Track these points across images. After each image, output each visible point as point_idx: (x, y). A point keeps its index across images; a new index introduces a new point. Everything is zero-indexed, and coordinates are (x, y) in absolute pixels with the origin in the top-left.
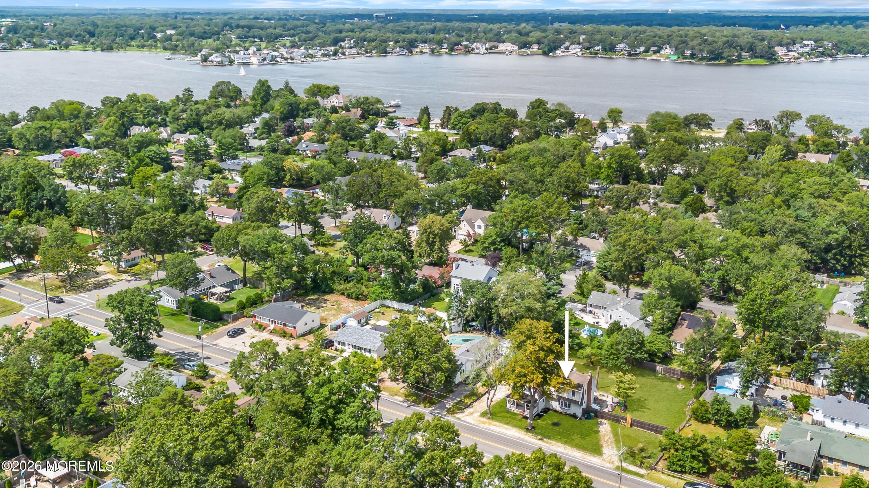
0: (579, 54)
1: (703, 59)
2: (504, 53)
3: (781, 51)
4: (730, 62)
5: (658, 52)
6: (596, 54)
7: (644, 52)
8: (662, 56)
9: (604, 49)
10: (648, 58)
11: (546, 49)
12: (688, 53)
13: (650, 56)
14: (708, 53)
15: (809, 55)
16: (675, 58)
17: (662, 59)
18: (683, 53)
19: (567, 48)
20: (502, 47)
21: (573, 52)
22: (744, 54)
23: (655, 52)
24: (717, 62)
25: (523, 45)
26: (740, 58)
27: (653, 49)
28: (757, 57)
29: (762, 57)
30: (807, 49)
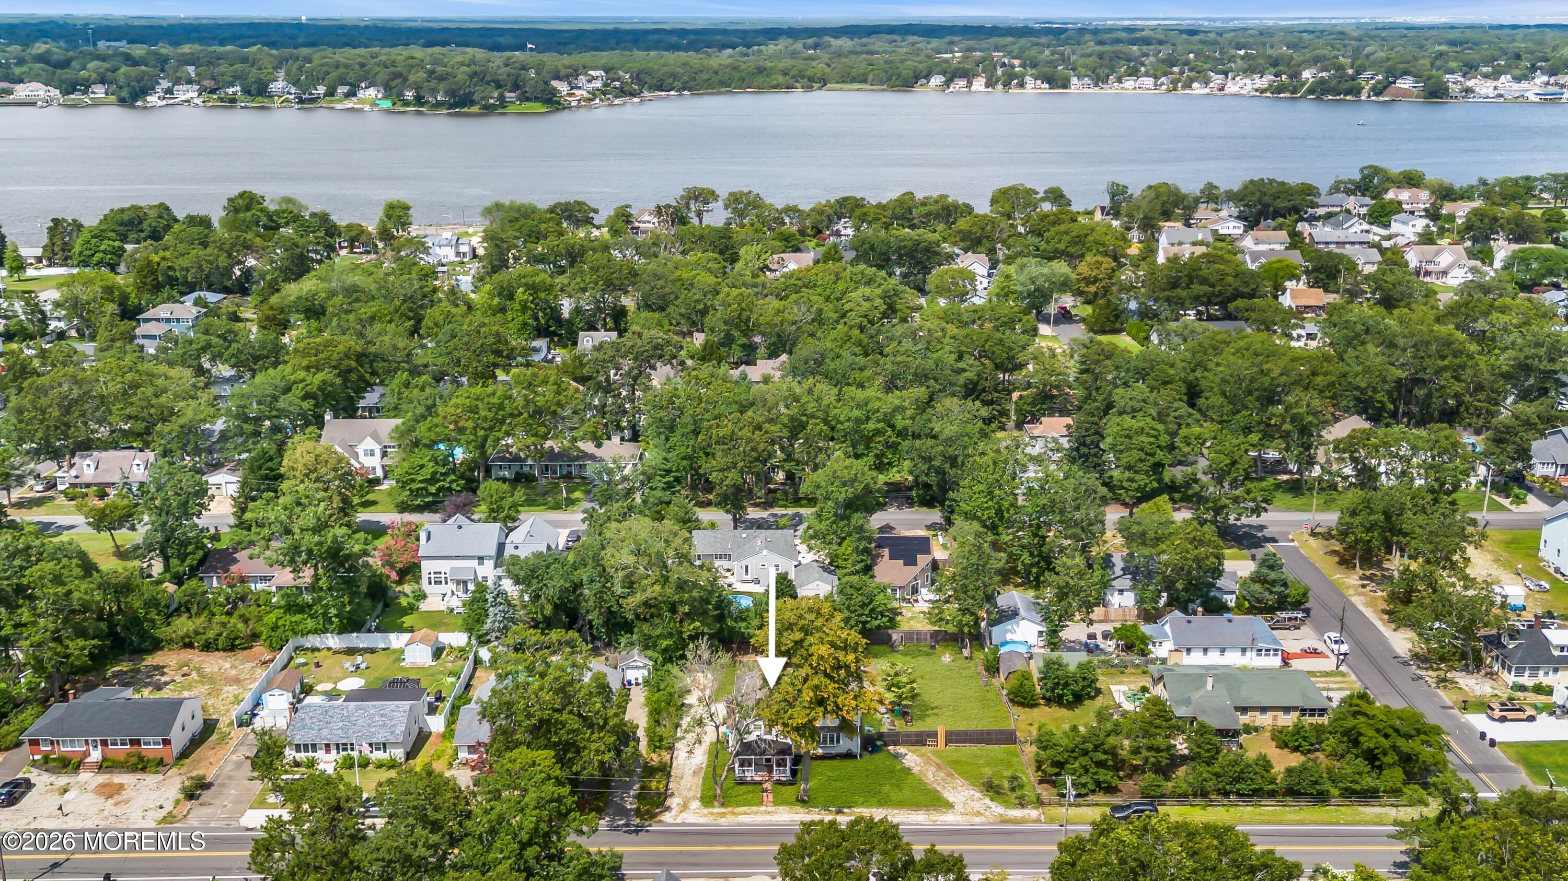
0: (198, 101)
1: (438, 105)
2: (33, 104)
3: (562, 87)
4: (488, 110)
5: (351, 94)
6: (233, 101)
7: (325, 95)
8: (362, 101)
9: (247, 91)
10: (339, 106)
11: (124, 93)
12: (409, 95)
13: (340, 101)
14: (446, 93)
15: (604, 94)
16: (387, 104)
17: (367, 108)
18: (400, 94)
19: (169, 91)
20: (22, 91)
21: (183, 98)
22: (509, 95)
23: (348, 95)
24: (465, 110)
25: (69, 88)
26: (503, 102)
27: (342, 90)
28: (528, 99)
29: (536, 99)
30: (598, 84)
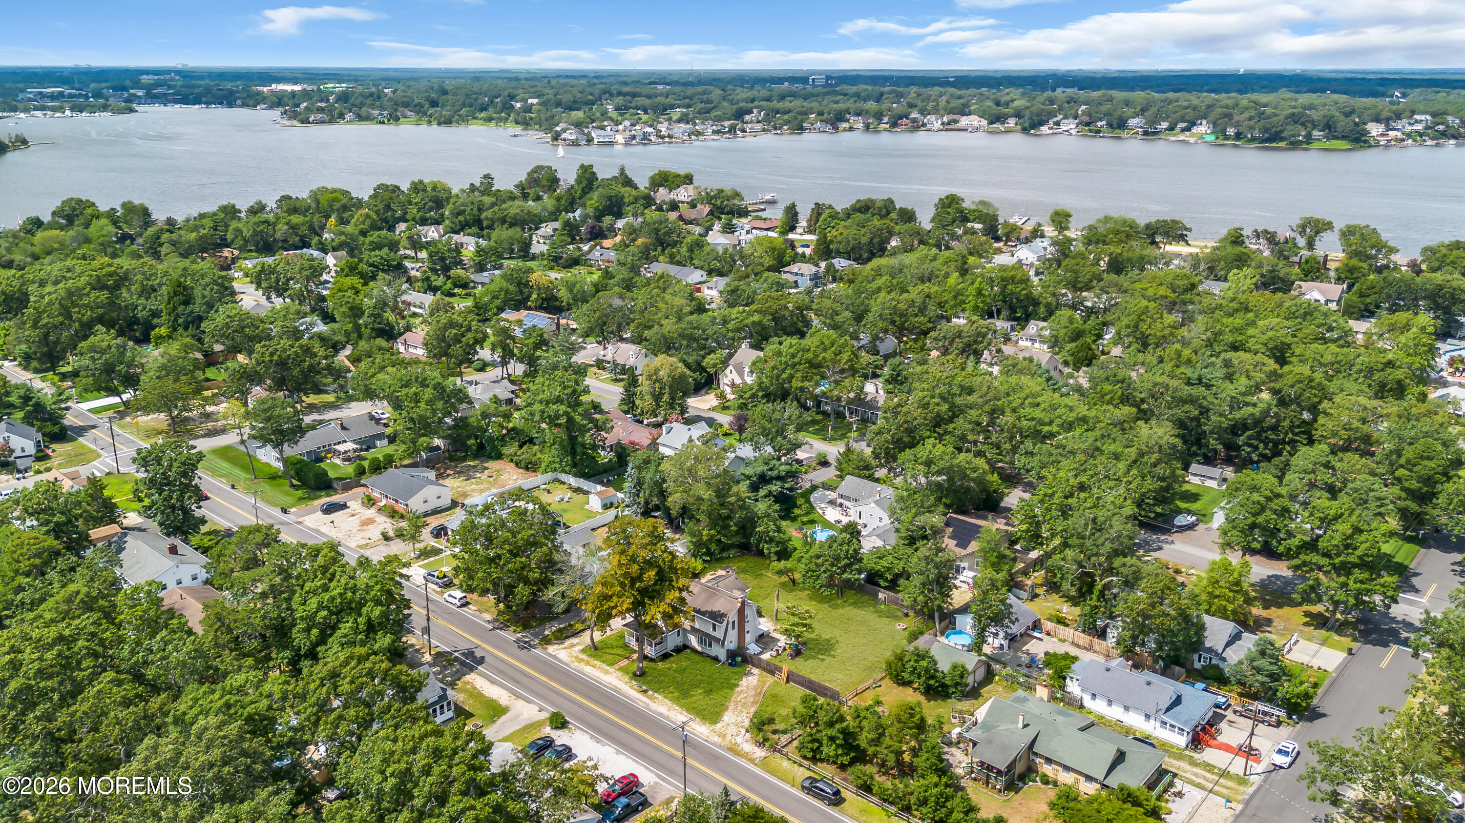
0: (1074, 132)
1: (1253, 139)
2: (966, 130)
3: (1376, 129)
4: (1294, 145)
5: (1188, 129)
6: (1098, 132)
7: (1166, 129)
8: (1192, 136)
9: (1110, 125)
10: (1174, 139)
11: (1026, 125)
12: (1231, 131)
13: (1175, 135)
15: (1421, 135)
16: (1212, 138)
17: (1192, 140)
18: (1224, 131)
19: (1058, 124)
20: (964, 121)
21: (1065, 128)
22: (1316, 133)
23: (1183, 130)
24: (1274, 145)
25: (996, 119)
26: (1309, 139)
27: (1181, 125)
28: (1336, 138)
29: (1344, 138)
30: (1419, 127)
